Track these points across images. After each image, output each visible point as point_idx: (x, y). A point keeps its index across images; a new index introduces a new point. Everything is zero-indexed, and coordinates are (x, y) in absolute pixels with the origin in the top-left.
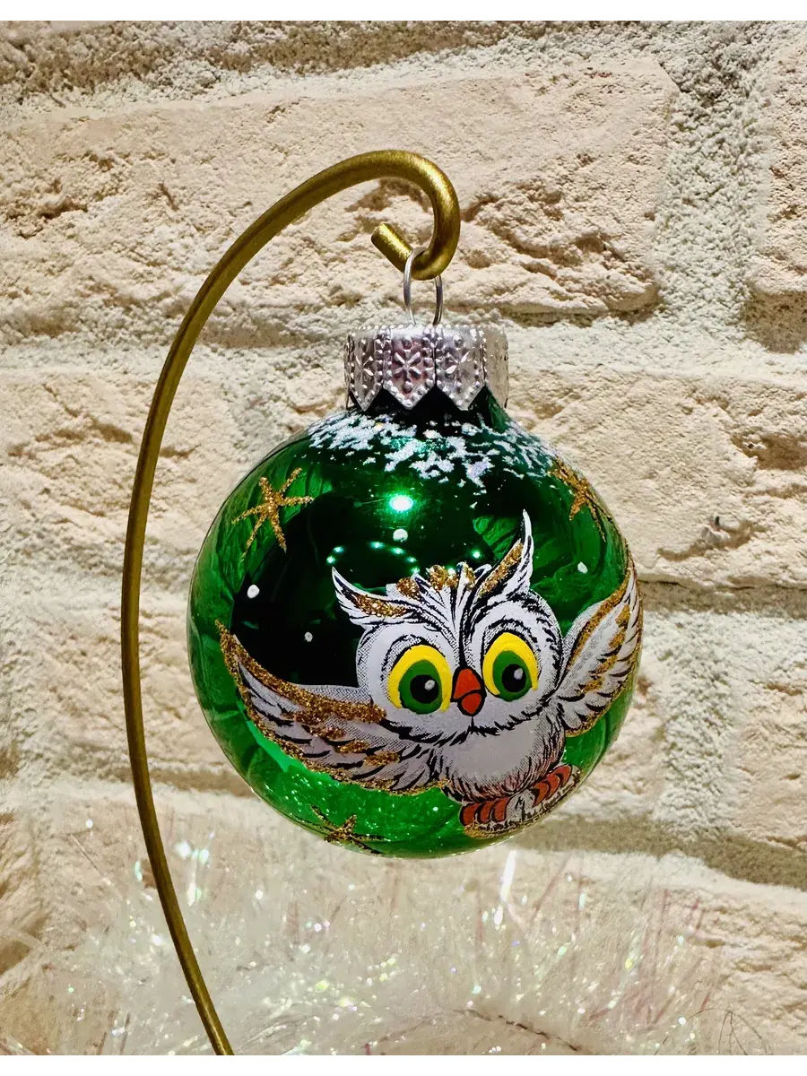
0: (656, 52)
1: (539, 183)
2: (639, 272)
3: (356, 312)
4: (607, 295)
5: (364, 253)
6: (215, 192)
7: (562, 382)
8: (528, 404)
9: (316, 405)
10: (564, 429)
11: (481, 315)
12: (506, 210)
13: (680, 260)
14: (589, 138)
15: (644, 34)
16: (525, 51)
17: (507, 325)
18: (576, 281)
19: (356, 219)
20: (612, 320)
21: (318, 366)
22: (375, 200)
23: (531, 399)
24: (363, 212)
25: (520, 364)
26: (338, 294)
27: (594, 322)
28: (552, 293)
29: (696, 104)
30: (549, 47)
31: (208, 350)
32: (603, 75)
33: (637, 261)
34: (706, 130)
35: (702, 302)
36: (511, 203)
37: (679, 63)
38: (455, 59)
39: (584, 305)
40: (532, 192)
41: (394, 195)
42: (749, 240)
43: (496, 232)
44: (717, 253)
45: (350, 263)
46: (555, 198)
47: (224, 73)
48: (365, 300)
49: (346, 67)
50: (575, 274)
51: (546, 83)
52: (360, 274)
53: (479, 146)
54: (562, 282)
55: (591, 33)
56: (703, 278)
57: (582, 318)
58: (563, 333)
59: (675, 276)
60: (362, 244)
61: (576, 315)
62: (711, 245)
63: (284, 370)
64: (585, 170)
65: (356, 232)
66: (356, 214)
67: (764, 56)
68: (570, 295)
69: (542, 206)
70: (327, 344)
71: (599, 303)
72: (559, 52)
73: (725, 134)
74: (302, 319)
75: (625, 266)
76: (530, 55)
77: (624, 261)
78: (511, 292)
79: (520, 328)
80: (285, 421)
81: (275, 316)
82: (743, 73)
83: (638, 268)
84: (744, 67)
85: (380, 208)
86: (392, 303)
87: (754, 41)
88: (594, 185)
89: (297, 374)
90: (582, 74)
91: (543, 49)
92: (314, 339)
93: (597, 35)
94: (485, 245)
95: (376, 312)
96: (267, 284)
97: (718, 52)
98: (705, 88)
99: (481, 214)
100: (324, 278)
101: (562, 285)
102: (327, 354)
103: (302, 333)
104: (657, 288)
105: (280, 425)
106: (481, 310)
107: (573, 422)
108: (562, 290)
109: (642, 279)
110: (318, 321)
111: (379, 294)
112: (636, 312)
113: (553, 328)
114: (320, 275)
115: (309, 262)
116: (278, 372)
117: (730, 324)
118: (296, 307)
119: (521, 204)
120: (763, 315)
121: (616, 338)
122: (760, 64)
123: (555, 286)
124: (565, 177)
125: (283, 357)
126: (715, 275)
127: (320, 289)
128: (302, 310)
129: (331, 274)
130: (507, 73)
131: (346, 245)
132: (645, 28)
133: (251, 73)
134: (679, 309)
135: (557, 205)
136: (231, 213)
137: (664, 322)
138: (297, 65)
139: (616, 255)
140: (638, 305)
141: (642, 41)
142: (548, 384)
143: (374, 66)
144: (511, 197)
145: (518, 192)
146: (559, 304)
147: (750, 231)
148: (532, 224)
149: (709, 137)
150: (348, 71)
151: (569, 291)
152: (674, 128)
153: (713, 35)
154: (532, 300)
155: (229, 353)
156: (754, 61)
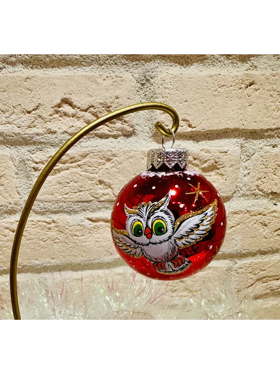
0: (131, 72)
1: (105, 103)
2: (131, 126)
3: (55, 136)
4: (122, 131)
5: (56, 119)
6: (8, 101)
7: (113, 153)
8: (103, 158)
9: (42, 161)
10: (113, 165)
11: (90, 136)
12: (97, 110)
13: (139, 123)
14: (117, 93)
15: (128, 68)
16: (98, 69)
17: (97, 139)
18: (115, 128)
19: (54, 110)
20: (123, 137)
21: (41, 150)
22: (58, 105)
23: (104, 157)
24: (56, 108)
25: (102, 149)
26: (49, 131)
27: (118, 138)
28: (108, 131)
29: (140, 86)
30: (105, 68)
31: (5, 147)
32: (120, 77)
33: (131, 123)
34: (142, 92)
35: (143, 133)
36: (98, 108)
37: (137, 76)
38: (79, 69)
39: (117, 134)
40: (103, 105)
41: (64, 104)
42: (155, 118)
43: (93, 115)
44: (146, 121)
45: (53, 122)
46: (109, 107)
47: (6, 66)
48: (57, 132)
49: (46, 68)
50: (114, 126)
51: (105, 78)
52: (56, 125)
53: (89, 93)
54: (111, 128)
55: (115, 66)
56: (143, 127)
57: (115, 137)
58: (111, 140)
59: (137, 126)
60: (55, 117)
61: (114, 136)
62: (144, 119)
63: (30, 152)
64: (117, 100)
65: (54, 114)
66: (54, 109)
67: (156, 76)
68: (113, 131)
69: (105, 109)
70: (45, 144)
71: (120, 133)
72: (107, 70)
73: (146, 93)
74: (38, 137)
75: (127, 124)
76: (100, 70)
77: (127, 123)
78: (98, 130)
79: (100, 139)
80: (32, 166)
81: (29, 137)
82: (151, 79)
83: (131, 125)
84: (151, 78)
85: (60, 107)
86: (66, 133)
87: (154, 72)
88: (120, 104)
89: (35, 153)
90: (114, 76)
91: (103, 69)
92: (41, 143)
93: (116, 67)
94: (90, 118)
95: (60, 135)
96: (26, 128)
97: (145, 74)
98: (142, 82)
99: (89, 110)
100: (45, 126)
101: (111, 129)
102: (45, 147)
103: (37, 141)
104: (134, 129)
105: (30, 167)
106: (90, 135)
107: (116, 162)
108: (111, 130)
109: (131, 127)
110: (42, 138)
111: (62, 131)
112: (128, 135)
113: (108, 139)
114: (43, 125)
115: (39, 122)
116: (28, 153)
117: (150, 138)
118: (36, 134)
119: (100, 108)
120: (157, 136)
121: (124, 142)
122: (155, 78)
123: (109, 129)
124: (112, 102)
125: (30, 148)
126: (145, 126)
127: (43, 129)
128: (37, 135)
129: (47, 125)
130: (95, 74)
131: (51, 117)
132: (128, 66)
133: (16, 66)
134: (139, 134)
135: (110, 109)
136: (14, 107)
137: (135, 137)
138: (31, 66)
139: (125, 122)
140: (129, 133)
141: (127, 69)
142: (109, 153)
143: (55, 68)
144: (98, 106)
145: (100, 105)
146: (110, 133)
147: (156, 117)
148: (103, 113)
149: (143, 93)
150: (47, 69)
151: (113, 130)
152: (136, 91)
153: (145, 70)
154: (104, 132)
155: (12, 147)
156: (154, 77)
